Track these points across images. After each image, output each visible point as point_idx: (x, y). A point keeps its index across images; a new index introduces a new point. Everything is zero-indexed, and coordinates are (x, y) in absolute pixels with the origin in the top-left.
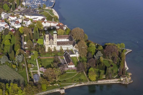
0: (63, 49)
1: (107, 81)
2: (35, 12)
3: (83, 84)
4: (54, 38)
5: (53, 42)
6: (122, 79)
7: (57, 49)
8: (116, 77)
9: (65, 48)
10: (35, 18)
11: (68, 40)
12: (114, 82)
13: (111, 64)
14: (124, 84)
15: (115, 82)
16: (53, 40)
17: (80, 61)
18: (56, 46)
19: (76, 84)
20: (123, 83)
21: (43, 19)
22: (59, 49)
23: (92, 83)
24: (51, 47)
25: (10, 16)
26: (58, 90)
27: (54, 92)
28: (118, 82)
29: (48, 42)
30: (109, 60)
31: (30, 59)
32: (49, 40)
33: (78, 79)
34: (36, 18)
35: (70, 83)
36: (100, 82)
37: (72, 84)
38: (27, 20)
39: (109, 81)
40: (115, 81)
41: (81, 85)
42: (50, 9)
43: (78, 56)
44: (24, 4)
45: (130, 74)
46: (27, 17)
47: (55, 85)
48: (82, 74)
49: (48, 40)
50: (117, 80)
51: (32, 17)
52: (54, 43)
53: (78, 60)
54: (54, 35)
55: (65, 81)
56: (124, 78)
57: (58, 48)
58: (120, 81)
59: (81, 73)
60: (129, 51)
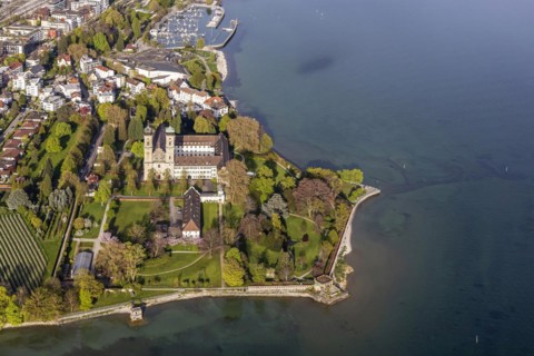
0: (190, 177)
1: (274, 288)
2: (170, 57)
3: (205, 293)
4: (167, 145)
5: (164, 157)
6: (317, 287)
7: (176, 175)
8: (305, 278)
9: (195, 172)
10: (159, 77)
11: (212, 150)
12: (293, 294)
13: (307, 232)
14: (321, 303)
15: (297, 295)
16: (164, 150)
17: (224, 218)
18: (171, 167)
19: (185, 292)
20: (319, 300)
21: (179, 82)
22: (179, 175)
23: (229, 293)
24: (157, 169)
25: (99, 67)
26: (126, 309)
27: (115, 314)
28: (306, 295)
29: (150, 155)
30: (305, 218)
31: (92, 199)
32: (154, 151)
33: (195, 276)
34: (164, 77)
35: (169, 287)
36: (252, 290)
37: (172, 292)
38: (138, 80)
39: (281, 288)
40: (299, 291)
41: (199, 295)
42: (215, 51)
43: (223, 201)
44: (154, 33)
45: (348, 270)
46: (142, 72)
47: (123, 290)
48: (213, 259)
49: (151, 150)
50: (304, 288)
51: (154, 74)
52: (167, 159)
53: (221, 214)
54: (168, 137)
55: (157, 279)
56: (322, 283)
57: (177, 173)
58: (312, 291)
59: (210, 257)
60: (372, 191)
